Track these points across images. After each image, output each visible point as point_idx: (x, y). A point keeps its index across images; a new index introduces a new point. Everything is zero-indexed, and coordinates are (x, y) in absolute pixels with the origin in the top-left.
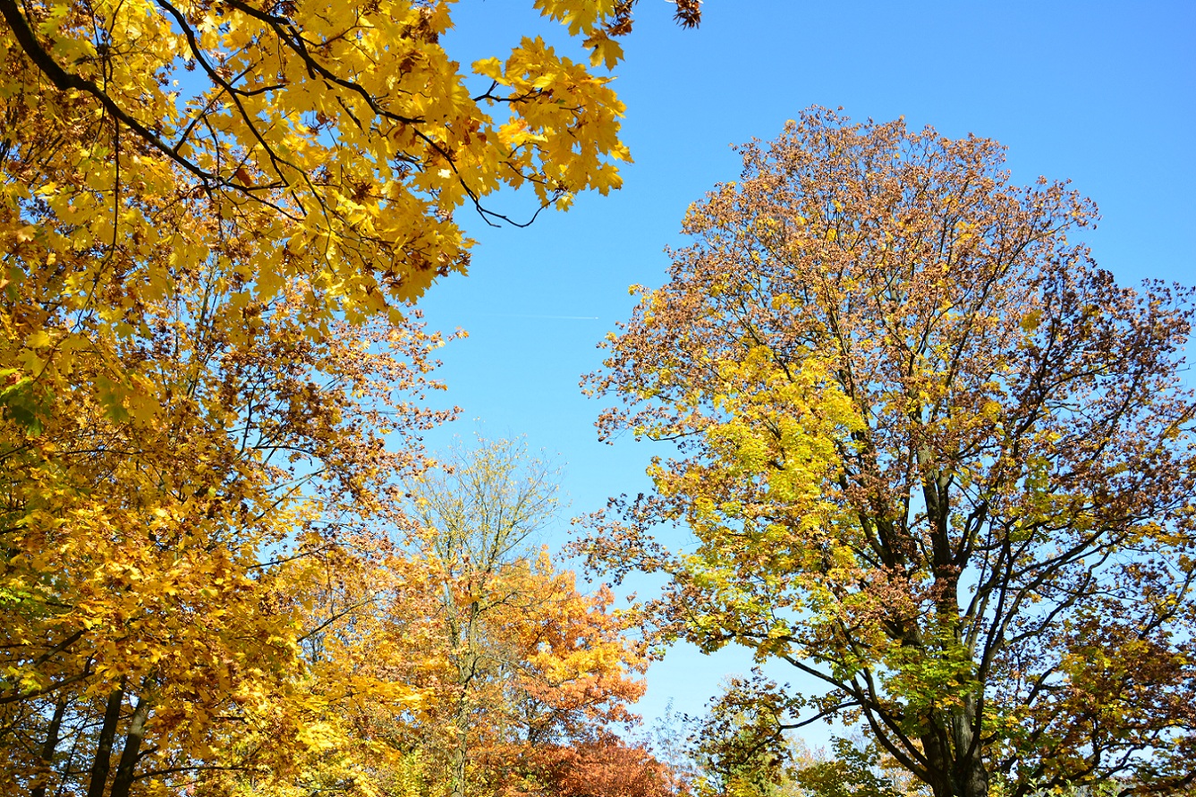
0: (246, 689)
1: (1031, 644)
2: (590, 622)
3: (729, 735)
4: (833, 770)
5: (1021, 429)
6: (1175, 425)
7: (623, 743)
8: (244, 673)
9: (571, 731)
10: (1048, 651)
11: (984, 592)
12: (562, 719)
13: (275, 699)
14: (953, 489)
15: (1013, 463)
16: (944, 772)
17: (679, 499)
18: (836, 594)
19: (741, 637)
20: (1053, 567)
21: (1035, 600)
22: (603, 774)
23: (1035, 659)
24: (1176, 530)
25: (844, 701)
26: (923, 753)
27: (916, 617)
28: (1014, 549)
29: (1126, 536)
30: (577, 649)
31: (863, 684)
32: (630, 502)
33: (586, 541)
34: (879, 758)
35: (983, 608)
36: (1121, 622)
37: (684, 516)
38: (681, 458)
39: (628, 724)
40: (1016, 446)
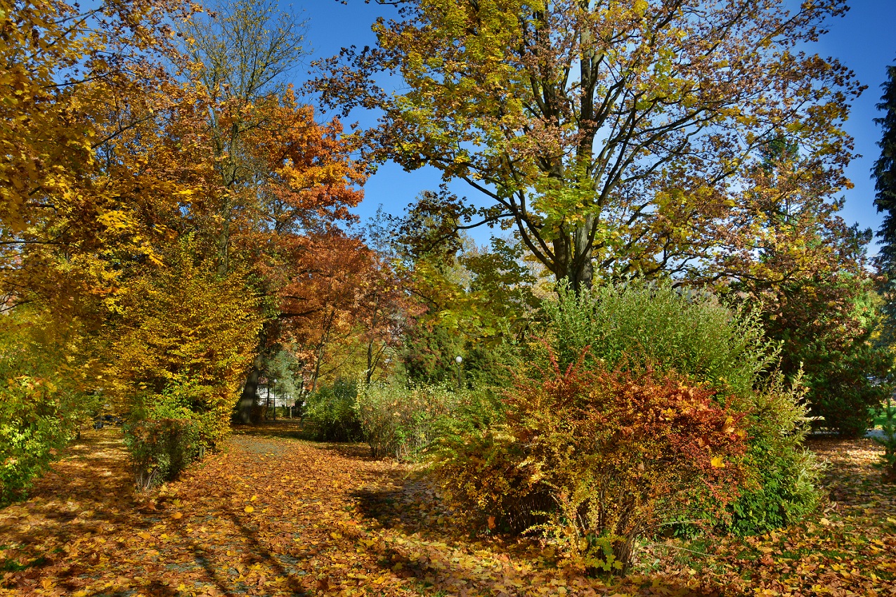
0: (52, 180)
1: (638, 185)
2: (324, 146)
3: (420, 231)
4: (491, 259)
5: (660, 26)
6: (769, 37)
7: (344, 235)
8: (49, 168)
9: (306, 225)
10: (649, 191)
11: (611, 144)
12: (300, 216)
13: (77, 189)
14: (602, 67)
15: (648, 50)
16: (565, 265)
17: (396, 52)
18: (506, 134)
19: (434, 161)
20: (662, 133)
21: (646, 154)
22: (329, 256)
23: (639, 195)
24: (750, 114)
25: (503, 213)
26: (553, 252)
27: (561, 156)
28: (638, 115)
29: (716, 115)
30: (313, 165)
31: (518, 202)
32: (358, 52)
33: (322, 80)
34: (523, 253)
35: (609, 156)
36: (700, 174)
37: (399, 67)
38: (400, 20)
39: (349, 222)
40: (653, 39)
